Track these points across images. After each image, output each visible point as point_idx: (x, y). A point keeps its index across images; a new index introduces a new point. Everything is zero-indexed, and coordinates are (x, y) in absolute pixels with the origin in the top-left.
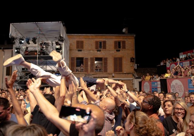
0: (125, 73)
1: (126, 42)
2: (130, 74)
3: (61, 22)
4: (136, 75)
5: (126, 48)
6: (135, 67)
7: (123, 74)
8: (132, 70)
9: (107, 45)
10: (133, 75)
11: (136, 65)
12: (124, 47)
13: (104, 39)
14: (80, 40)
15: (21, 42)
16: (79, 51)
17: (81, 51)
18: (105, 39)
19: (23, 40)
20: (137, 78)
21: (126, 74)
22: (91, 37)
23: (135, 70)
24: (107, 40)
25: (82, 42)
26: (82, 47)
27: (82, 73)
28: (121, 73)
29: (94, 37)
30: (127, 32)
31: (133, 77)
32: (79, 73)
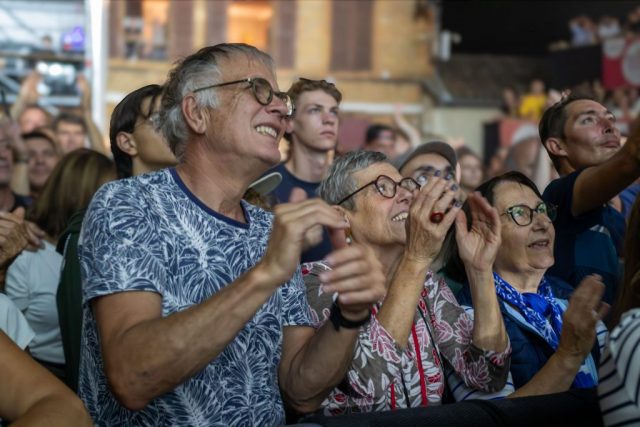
4: (443, 88)
6: (441, 50)
8: (420, 66)
11: (446, 38)
20: (451, 105)
23: (437, 62)
28: (364, 74)
31: (427, 101)
32: (145, 64)
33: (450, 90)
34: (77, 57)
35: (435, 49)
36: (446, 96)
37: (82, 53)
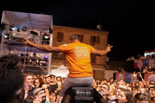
0: (98, 64)
1: (101, 38)
2: (102, 65)
3: (52, 16)
4: (107, 67)
5: (100, 43)
6: (107, 60)
7: (96, 65)
8: (104, 62)
9: (84, 39)
10: (104, 67)
11: (108, 58)
12: (98, 42)
13: (81, 33)
14: (61, 32)
15: (11, 29)
16: (59, 41)
17: (61, 41)
18: (83, 33)
19: (13, 27)
20: (108, 69)
21: (99, 66)
22: (70, 30)
23: (106, 62)
24: (84, 34)
25: (62, 34)
26: (62, 38)
27: (61, 61)
28: (94, 64)
29: (73, 31)
30: (100, 29)
31: (105, 68)
32: (58, 61)
33: (109, 67)
34: (47, 60)
35: (106, 60)
36: (108, 68)
37: (47, 59)
